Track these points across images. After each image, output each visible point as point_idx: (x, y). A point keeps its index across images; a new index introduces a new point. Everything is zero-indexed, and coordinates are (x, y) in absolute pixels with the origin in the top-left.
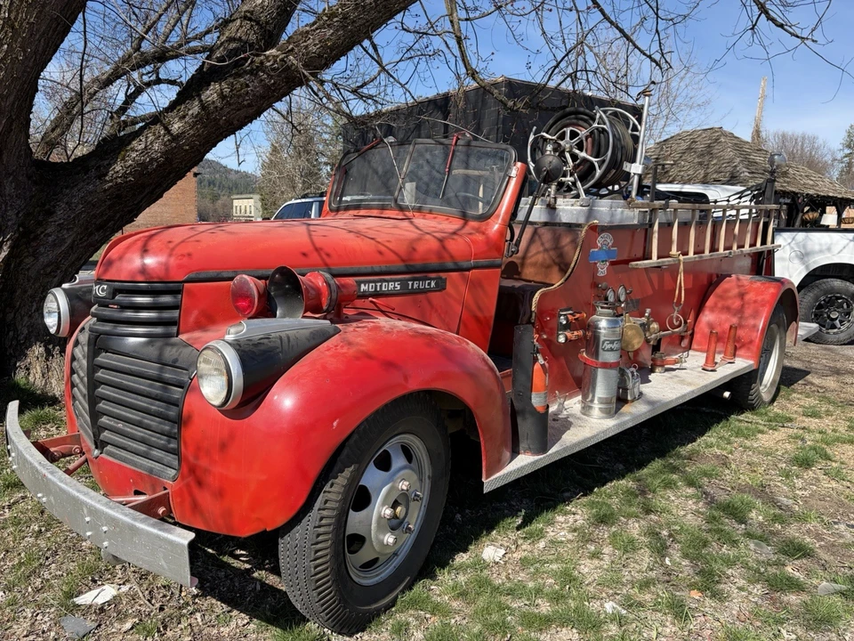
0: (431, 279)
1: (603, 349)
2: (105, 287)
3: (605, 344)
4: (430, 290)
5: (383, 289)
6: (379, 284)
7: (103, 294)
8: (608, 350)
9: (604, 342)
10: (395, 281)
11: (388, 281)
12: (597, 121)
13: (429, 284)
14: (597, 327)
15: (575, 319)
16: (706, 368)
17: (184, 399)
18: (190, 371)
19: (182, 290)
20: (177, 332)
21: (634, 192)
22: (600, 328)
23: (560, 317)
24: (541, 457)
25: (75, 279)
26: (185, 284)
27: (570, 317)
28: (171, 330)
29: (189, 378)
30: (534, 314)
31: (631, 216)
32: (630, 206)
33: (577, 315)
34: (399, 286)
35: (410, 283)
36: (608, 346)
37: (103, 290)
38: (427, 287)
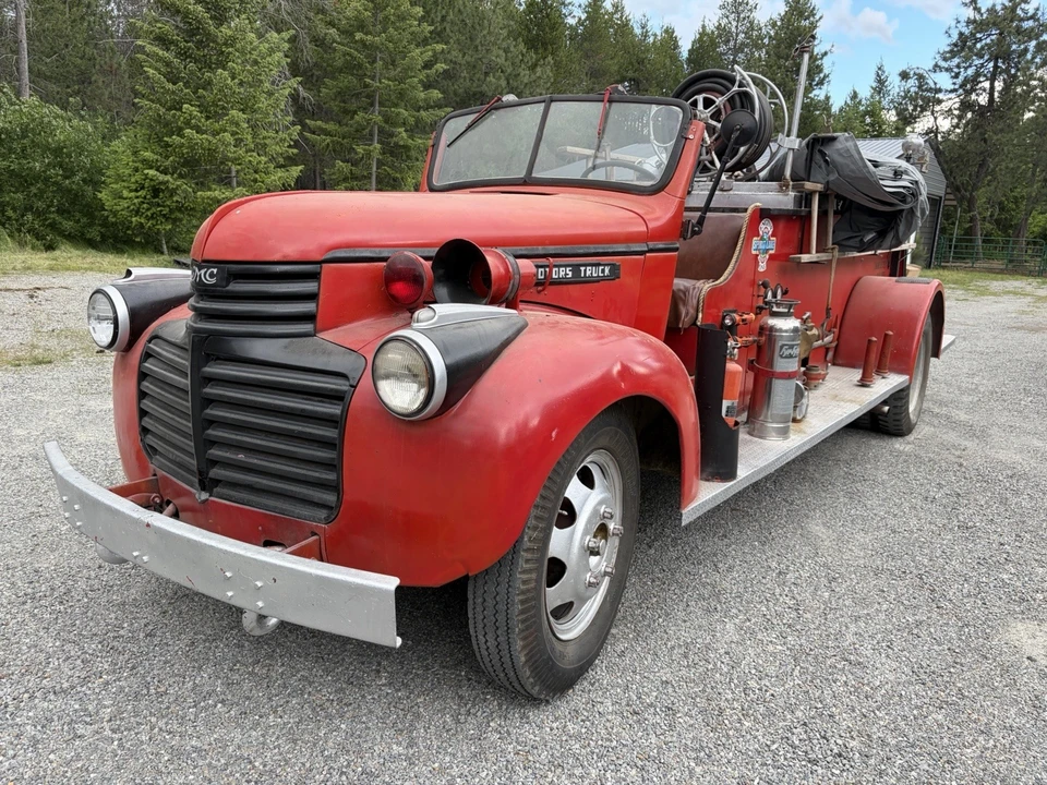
0: (605, 265)
1: (781, 356)
2: (215, 271)
3: (784, 350)
4: (604, 279)
5: (554, 276)
6: (548, 270)
7: (213, 281)
8: (786, 357)
9: (782, 347)
10: (566, 266)
11: (559, 266)
12: (737, 83)
13: (603, 271)
14: (772, 329)
15: (743, 320)
16: (864, 383)
17: (345, 412)
18: (350, 376)
19: (319, 273)
20: (315, 329)
21: (788, 173)
22: (777, 330)
23: (724, 318)
24: (732, 483)
25: (129, 273)
26: (324, 265)
27: (738, 318)
28: (307, 327)
29: (352, 386)
30: (700, 316)
31: (785, 200)
32: (783, 188)
33: (745, 316)
34: (570, 273)
35: (583, 269)
36: (787, 353)
37: (212, 275)
38: (601, 275)
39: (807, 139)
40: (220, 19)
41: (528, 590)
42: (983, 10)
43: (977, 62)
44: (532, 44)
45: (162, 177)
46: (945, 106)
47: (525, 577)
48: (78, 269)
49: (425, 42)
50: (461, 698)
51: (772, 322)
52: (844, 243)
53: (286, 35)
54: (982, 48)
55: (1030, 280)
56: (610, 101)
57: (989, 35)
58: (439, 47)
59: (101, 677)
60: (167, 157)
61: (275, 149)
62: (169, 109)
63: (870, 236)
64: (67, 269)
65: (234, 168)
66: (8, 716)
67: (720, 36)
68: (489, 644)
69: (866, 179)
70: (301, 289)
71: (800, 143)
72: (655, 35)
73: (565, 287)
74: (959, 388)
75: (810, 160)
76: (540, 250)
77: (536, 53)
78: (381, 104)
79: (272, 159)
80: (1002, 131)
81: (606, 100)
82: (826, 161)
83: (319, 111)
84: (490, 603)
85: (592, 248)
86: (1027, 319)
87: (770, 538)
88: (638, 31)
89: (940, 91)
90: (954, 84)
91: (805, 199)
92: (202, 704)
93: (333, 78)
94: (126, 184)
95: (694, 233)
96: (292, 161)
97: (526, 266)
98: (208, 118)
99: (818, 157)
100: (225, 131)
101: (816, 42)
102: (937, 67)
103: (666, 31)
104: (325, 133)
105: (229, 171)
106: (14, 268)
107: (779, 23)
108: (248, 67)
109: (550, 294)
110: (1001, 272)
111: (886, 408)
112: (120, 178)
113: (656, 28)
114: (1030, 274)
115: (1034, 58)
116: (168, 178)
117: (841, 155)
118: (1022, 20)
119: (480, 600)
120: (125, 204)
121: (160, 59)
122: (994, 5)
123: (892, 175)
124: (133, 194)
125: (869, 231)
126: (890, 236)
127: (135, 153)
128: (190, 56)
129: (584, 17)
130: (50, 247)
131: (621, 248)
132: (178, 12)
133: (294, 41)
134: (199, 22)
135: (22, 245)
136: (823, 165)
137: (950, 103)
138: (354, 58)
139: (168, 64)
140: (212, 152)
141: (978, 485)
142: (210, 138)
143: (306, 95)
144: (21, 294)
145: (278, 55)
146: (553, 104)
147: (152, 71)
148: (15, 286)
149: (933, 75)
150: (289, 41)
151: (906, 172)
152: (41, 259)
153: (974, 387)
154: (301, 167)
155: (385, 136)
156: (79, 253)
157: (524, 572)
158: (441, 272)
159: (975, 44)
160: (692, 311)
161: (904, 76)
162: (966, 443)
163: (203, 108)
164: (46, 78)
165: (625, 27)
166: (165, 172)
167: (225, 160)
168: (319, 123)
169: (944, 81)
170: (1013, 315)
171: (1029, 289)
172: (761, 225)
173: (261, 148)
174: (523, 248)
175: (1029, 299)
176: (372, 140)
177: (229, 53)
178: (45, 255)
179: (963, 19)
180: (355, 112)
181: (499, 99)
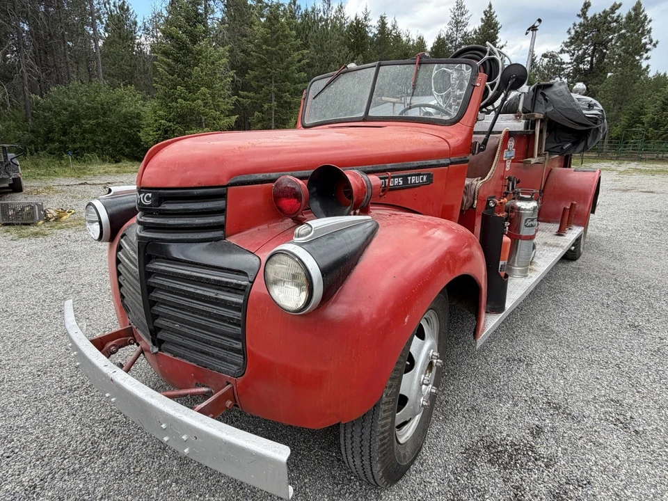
0: (423, 175)
1: (526, 226)
2: (150, 195)
3: (527, 222)
4: (423, 184)
5: (391, 185)
6: (387, 180)
8: (529, 226)
9: (526, 220)
10: (398, 177)
11: (394, 177)
12: (488, 53)
13: (422, 179)
14: (519, 209)
15: (501, 203)
16: (560, 233)
17: (246, 300)
18: (249, 274)
19: (226, 194)
20: (224, 234)
21: (520, 108)
22: (522, 209)
23: (488, 202)
24: (503, 314)
25: (110, 191)
26: (229, 188)
27: (498, 202)
28: (219, 234)
29: (250, 282)
30: (476, 202)
31: (519, 126)
32: (518, 118)
33: (502, 201)
34: (401, 182)
35: (409, 178)
36: (530, 224)
37: (148, 198)
38: (421, 181)
39: (533, 86)
40: (194, 42)
41: (386, 431)
42: (589, 18)
43: (584, 47)
44: (351, 47)
45: (168, 124)
46: (566, 71)
47: (383, 422)
48: (130, 172)
49: (298, 49)
50: (334, 477)
51: (519, 204)
52: (552, 150)
53: (227, 48)
54: (588, 39)
55: (612, 162)
56: (420, 64)
57: (591, 32)
58: (306, 51)
59: (101, 458)
60: (170, 113)
61: (223, 107)
62: (171, 89)
63: (568, 145)
64: (125, 172)
65: (203, 118)
66: (34, 496)
67: (448, 39)
68: (356, 463)
69: (573, 110)
70: (213, 206)
71: (530, 88)
72: (414, 40)
73: (397, 192)
74: (597, 228)
75: (534, 99)
76: (381, 167)
77: (354, 52)
78: (275, 82)
79: (222, 112)
80: (597, 83)
81: (417, 63)
82: (546, 100)
83: (246, 87)
84: (357, 439)
85: (416, 163)
86: (619, 185)
87: (515, 336)
88: (404, 39)
89: (564, 63)
90: (571, 59)
91: (531, 124)
92: (163, 483)
93: (252, 70)
94: (151, 128)
95: (480, 150)
96: (232, 113)
97: (375, 179)
98: (190, 92)
99: (540, 97)
100: (198, 99)
101: (497, 41)
102: (562, 51)
103: (419, 38)
104: (248, 97)
105: (201, 119)
106: (99, 173)
107: (478, 31)
108: (209, 66)
109: (388, 197)
110: (595, 158)
111: (573, 248)
112: (148, 125)
113: (414, 37)
114: (611, 159)
115: (616, 43)
116: (171, 124)
117: (556, 94)
118: (611, 23)
119: (350, 436)
120: (151, 138)
121: (166, 63)
122: (595, 15)
123: (586, 107)
124: (155, 133)
125: (567, 142)
126: (582, 145)
127: (155, 112)
128: (180, 61)
129: (377, 32)
130: (117, 162)
131: (434, 162)
132: (173, 38)
133: (232, 51)
134: (183, 43)
135: (104, 161)
136: (543, 101)
137: (569, 70)
138: (262, 59)
139: (169, 65)
140: (192, 110)
141: (631, 294)
142: (191, 103)
143: (238, 79)
144: (100, 187)
145: (224, 60)
146: (381, 68)
147: (161, 69)
148: (98, 182)
149: (560, 55)
150: (229, 51)
151: (595, 105)
152: (112, 168)
153: (605, 227)
154: (237, 116)
155: (279, 98)
156: (131, 163)
157: (383, 419)
158: (314, 189)
159: (583, 37)
160: (471, 199)
161: (545, 56)
162: (613, 264)
163: (187, 87)
164: (113, 76)
165: (398, 37)
166: (169, 121)
167: (199, 113)
168: (246, 93)
169: (566, 58)
170: (611, 182)
171: (613, 167)
172: (509, 142)
173: (217, 107)
174: (370, 166)
175: (615, 173)
176: (271, 101)
177: (200, 59)
178: (115, 165)
179: (577, 23)
180: (263, 87)
181: (346, 66)
